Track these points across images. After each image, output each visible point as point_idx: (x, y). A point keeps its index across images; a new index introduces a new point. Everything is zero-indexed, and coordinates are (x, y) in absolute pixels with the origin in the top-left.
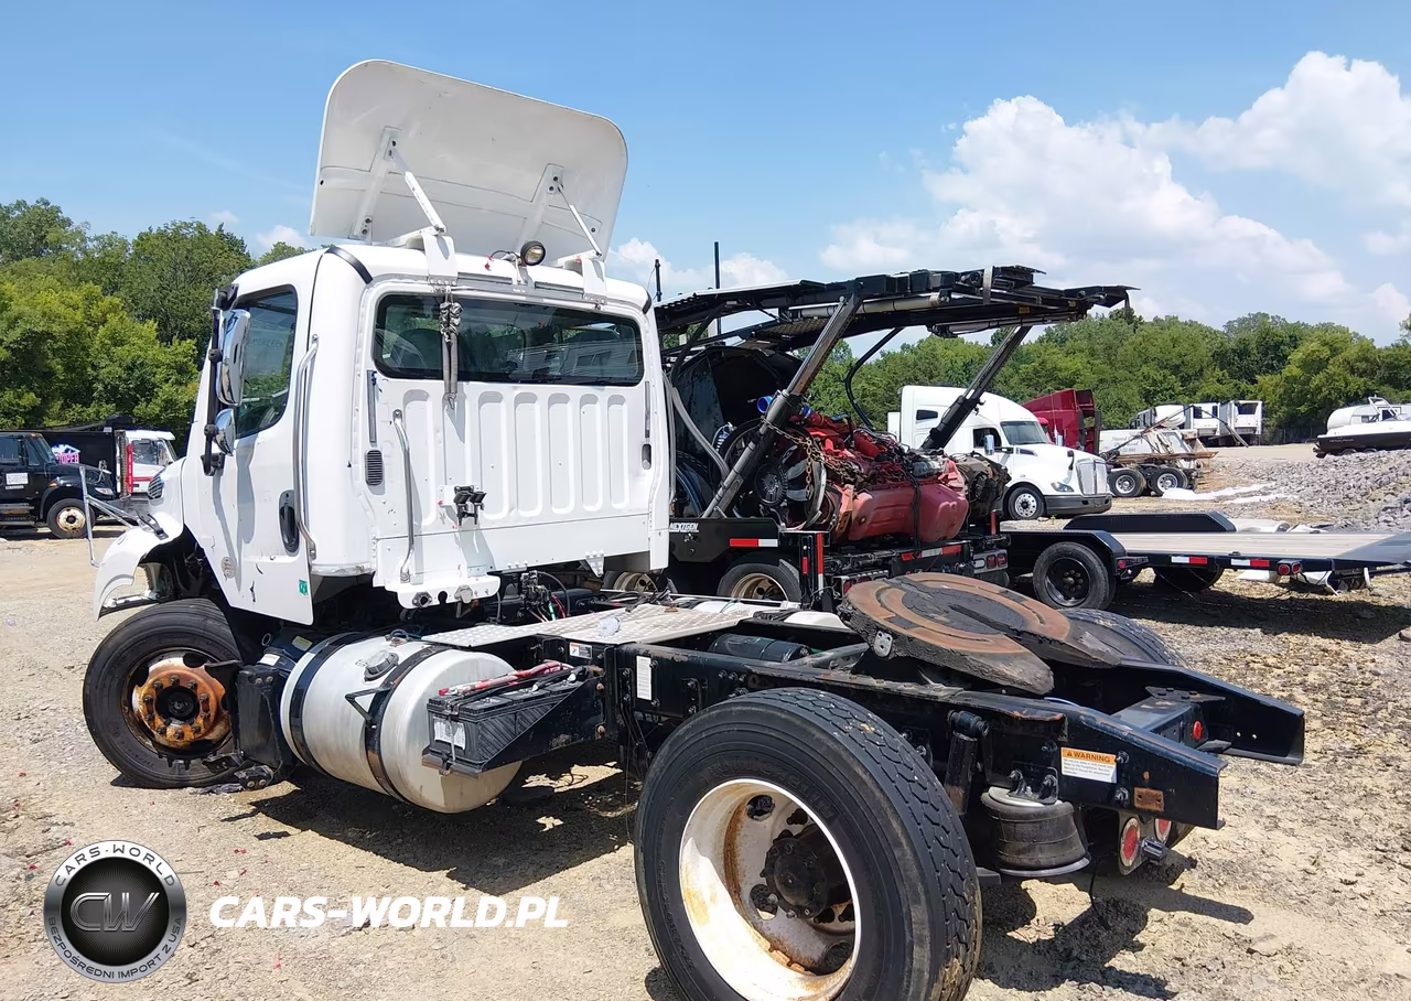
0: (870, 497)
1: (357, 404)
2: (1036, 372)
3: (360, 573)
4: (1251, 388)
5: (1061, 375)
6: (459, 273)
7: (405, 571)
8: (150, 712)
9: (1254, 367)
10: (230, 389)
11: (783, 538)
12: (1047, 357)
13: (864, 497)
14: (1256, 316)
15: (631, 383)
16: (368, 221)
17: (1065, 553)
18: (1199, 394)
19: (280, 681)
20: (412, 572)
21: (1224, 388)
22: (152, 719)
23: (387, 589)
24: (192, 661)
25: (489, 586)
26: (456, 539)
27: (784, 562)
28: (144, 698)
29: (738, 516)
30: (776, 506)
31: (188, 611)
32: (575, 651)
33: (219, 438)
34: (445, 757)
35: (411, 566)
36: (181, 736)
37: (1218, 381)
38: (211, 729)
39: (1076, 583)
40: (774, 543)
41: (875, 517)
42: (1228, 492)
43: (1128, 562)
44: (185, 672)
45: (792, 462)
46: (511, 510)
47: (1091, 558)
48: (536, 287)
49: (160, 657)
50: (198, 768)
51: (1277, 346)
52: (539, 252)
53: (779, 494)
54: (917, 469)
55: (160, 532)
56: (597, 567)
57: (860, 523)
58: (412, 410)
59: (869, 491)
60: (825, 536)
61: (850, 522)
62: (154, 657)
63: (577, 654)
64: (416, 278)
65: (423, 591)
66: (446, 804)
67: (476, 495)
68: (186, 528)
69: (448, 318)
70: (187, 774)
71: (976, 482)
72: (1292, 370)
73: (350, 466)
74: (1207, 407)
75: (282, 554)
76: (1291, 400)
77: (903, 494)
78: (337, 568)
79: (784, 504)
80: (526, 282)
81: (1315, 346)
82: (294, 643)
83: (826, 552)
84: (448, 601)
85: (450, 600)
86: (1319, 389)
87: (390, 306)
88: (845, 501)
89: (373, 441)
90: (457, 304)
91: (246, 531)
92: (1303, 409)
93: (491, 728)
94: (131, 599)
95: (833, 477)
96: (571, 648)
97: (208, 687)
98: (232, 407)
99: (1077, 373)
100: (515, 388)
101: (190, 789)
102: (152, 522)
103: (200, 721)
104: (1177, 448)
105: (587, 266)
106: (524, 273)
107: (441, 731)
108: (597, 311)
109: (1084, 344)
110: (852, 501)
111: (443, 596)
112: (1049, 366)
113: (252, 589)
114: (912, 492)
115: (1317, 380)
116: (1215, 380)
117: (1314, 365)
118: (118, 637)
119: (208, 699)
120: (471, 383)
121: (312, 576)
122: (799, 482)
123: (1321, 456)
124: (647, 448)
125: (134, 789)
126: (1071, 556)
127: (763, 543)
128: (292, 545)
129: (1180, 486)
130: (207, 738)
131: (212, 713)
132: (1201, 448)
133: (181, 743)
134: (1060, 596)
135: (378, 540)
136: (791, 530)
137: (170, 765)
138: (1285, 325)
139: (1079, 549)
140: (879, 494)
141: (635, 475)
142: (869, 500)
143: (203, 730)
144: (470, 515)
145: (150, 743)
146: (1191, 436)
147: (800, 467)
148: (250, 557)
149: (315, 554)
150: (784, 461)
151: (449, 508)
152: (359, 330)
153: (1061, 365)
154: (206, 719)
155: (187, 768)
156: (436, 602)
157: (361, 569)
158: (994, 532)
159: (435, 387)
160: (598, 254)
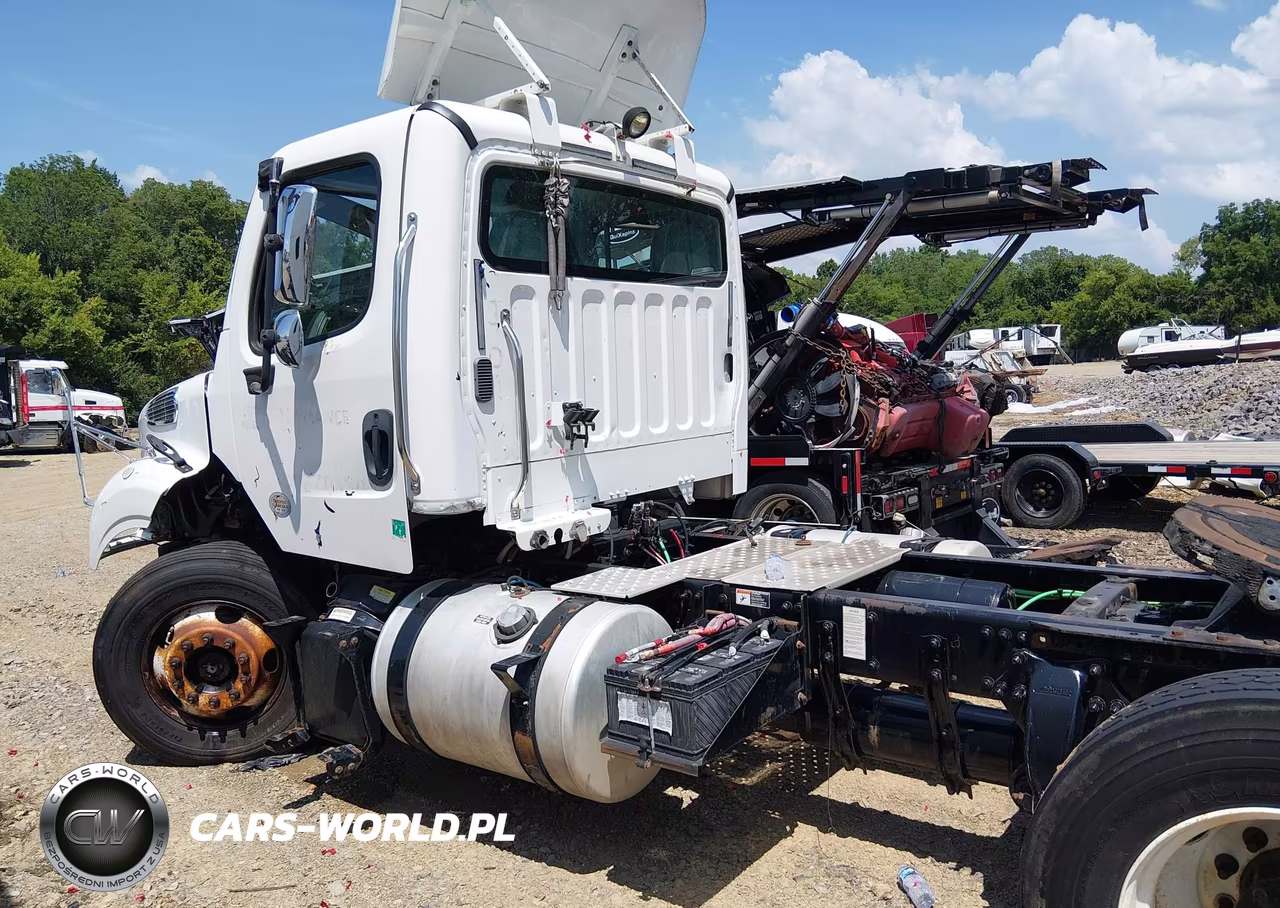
0: (905, 411)
1: (464, 302)
2: (859, 300)
3: (471, 510)
4: (1047, 313)
5: (881, 304)
6: (563, 143)
7: (515, 505)
8: (178, 678)
9: (1048, 295)
10: (291, 287)
11: (815, 457)
12: (867, 287)
13: (899, 411)
14: (1047, 249)
15: (718, 283)
16: (435, 83)
17: (1038, 465)
18: (1001, 319)
19: (368, 642)
20: (522, 507)
21: (1023, 314)
22: (181, 686)
23: (499, 527)
24: (227, 615)
25: (599, 521)
26: (563, 465)
27: (814, 482)
28: (170, 662)
29: (755, 434)
30: (803, 423)
31: (216, 556)
32: (743, 599)
33: (280, 346)
34: (645, 744)
35: (521, 501)
36: (217, 703)
37: (1019, 307)
38: (251, 695)
39: (1048, 494)
40: (804, 462)
41: (906, 431)
42: (1061, 405)
43: (1103, 473)
44: (221, 629)
45: (820, 377)
46: (612, 430)
47: (1064, 468)
48: (634, 165)
49: (186, 612)
50: (235, 742)
51: (1067, 276)
52: (643, 120)
53: (806, 409)
54: (936, 381)
55: (181, 464)
56: (688, 494)
57: (894, 438)
58: (518, 309)
59: (904, 404)
60: (862, 453)
61: (886, 438)
62: (180, 612)
63: (747, 602)
64: (521, 146)
65: (541, 529)
66: (611, 793)
67: (588, 412)
68: (214, 458)
69: (556, 198)
70: (224, 748)
71: (985, 394)
72: (1082, 296)
73: (459, 379)
74: (1012, 330)
75: (364, 488)
76: (1081, 323)
77: (929, 407)
78: (448, 504)
79: (812, 420)
80: (624, 158)
81: (1103, 273)
82: (372, 594)
83: (864, 470)
84: (563, 540)
85: (565, 538)
86: (1107, 312)
87: (497, 178)
88: (882, 415)
89: (482, 349)
90: (565, 181)
91: (309, 460)
92: (1093, 331)
93: (704, 706)
94: (123, 541)
95: (867, 390)
96: (739, 596)
97: (248, 646)
98: (295, 307)
99: (894, 302)
100: (615, 286)
101: (226, 766)
102: (169, 452)
103: (239, 685)
104: (1009, 367)
105: (678, 145)
106: (622, 147)
107: (629, 709)
108: (688, 197)
109: (899, 276)
110: (889, 416)
111: (559, 533)
112: (870, 295)
113: (317, 531)
114: (938, 405)
115: (1106, 305)
116: (1015, 306)
117: (1103, 292)
118: (134, 592)
119: (248, 660)
120: (575, 279)
121: (413, 516)
122: (832, 396)
123: (1128, 372)
124: (729, 358)
125: (158, 768)
126: (1044, 468)
127: (790, 462)
128: (381, 475)
129: (1020, 401)
130: (246, 704)
131: (254, 676)
132: (1029, 367)
133: (215, 712)
134: (1032, 509)
135: (489, 469)
136: (821, 447)
137: (203, 738)
138: (1074, 258)
139: (1052, 461)
140: (913, 407)
141: (720, 388)
142: (905, 414)
143: (242, 696)
144: (580, 437)
145: (176, 713)
146: (1020, 356)
147: (833, 380)
148: (313, 493)
149: (419, 488)
150: (813, 374)
151: (555, 429)
152: (465, 209)
153: (881, 294)
154: (247, 684)
155: (223, 741)
156: (552, 542)
157: (470, 504)
158: (987, 446)
159: (540, 282)
160: (690, 128)
